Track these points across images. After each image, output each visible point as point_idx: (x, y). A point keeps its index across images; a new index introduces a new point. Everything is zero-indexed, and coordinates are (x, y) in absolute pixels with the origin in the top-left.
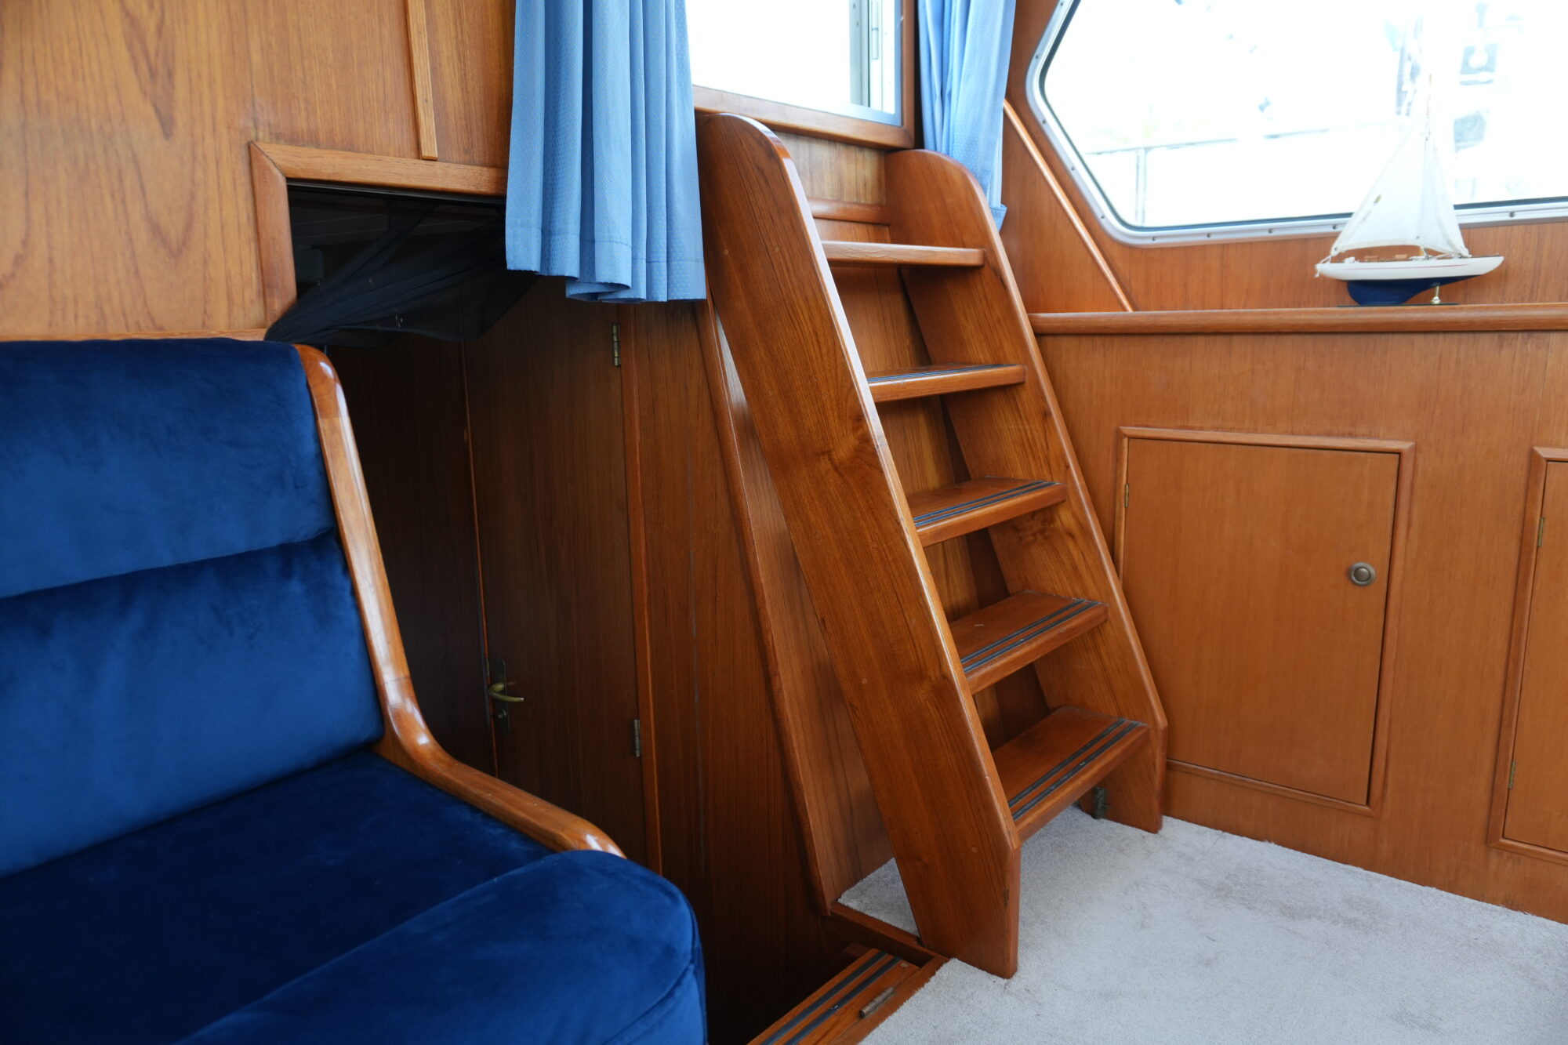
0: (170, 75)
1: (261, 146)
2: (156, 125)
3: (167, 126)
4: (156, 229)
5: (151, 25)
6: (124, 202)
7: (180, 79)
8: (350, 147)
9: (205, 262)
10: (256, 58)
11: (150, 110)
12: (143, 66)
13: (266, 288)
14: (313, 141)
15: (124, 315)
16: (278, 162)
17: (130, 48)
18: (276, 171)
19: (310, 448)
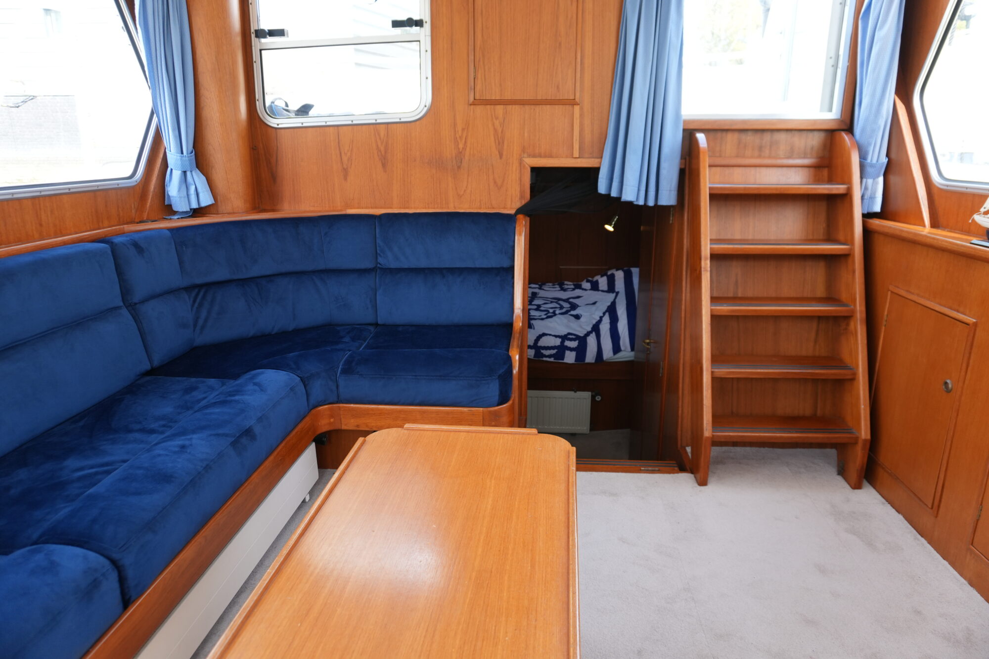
0: (503, 143)
1: (524, 159)
2: (498, 156)
3: (501, 156)
4: (495, 182)
5: (500, 130)
6: (488, 176)
7: (506, 143)
8: (551, 156)
9: (506, 191)
10: (526, 134)
11: (497, 153)
12: (497, 141)
13: (522, 197)
14: (540, 156)
15: (485, 204)
16: (528, 163)
17: (494, 138)
18: (527, 165)
19: (511, 244)
